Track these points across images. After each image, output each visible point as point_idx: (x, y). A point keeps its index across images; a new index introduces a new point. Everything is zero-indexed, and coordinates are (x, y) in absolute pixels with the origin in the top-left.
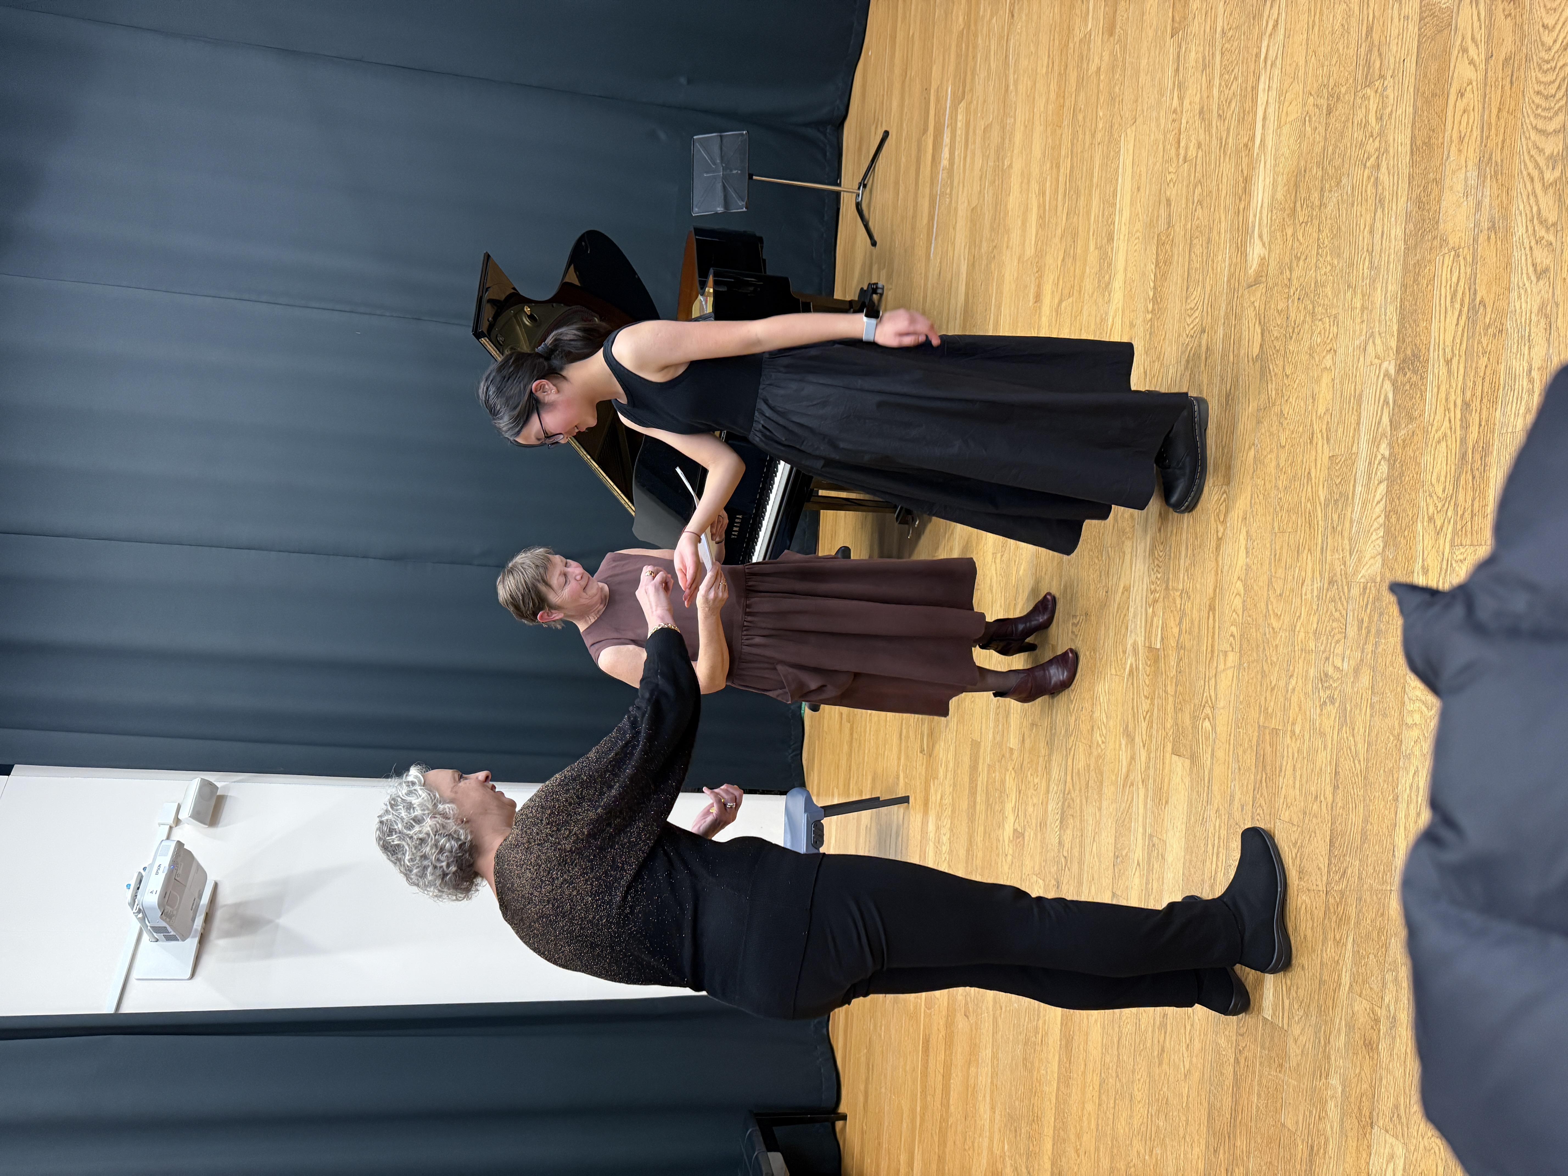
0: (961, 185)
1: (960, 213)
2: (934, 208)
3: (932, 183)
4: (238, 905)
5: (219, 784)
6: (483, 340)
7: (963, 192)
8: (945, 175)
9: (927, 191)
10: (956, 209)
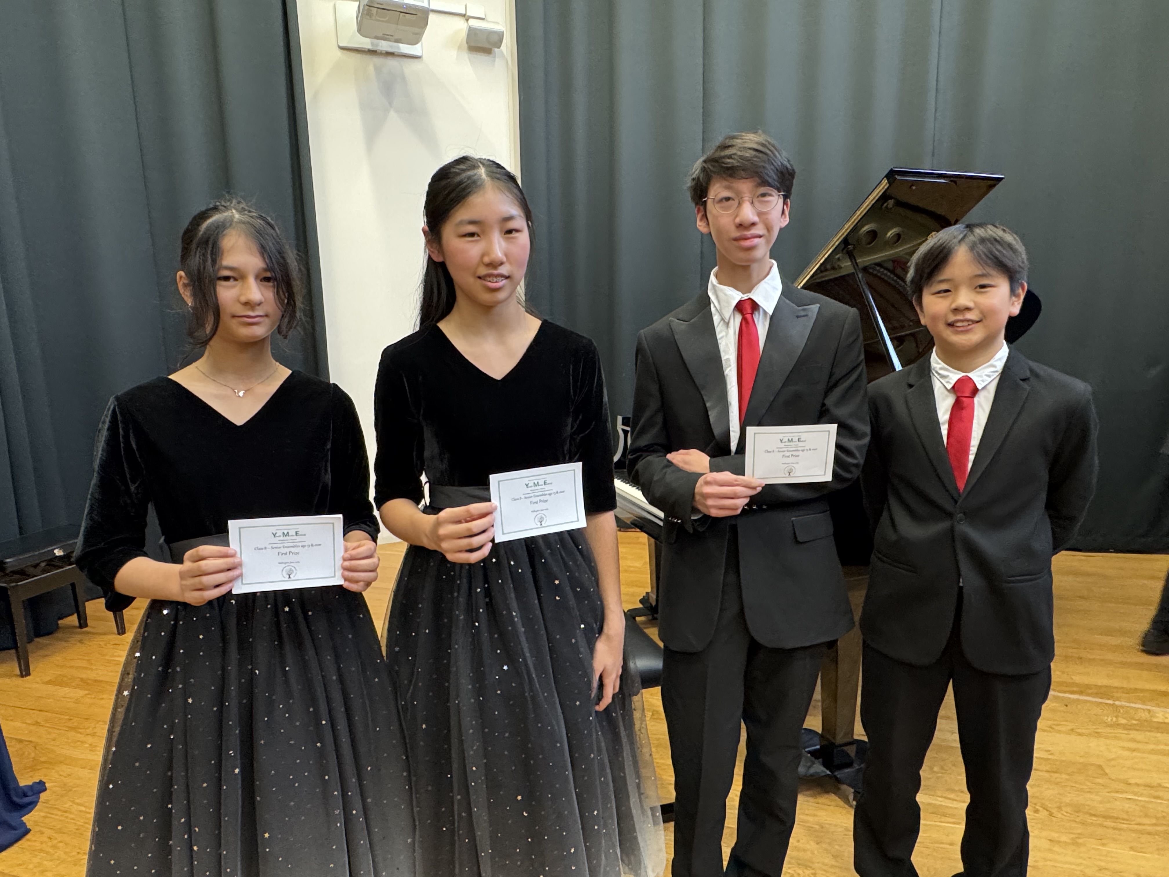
0: (1133, 745)
1: (1093, 743)
2: (1096, 695)
3: (1128, 691)
4: (403, 78)
5: (503, 47)
6: (885, 181)
7: (1123, 748)
8: (1145, 715)
9: (1116, 683)
10: (1098, 735)
